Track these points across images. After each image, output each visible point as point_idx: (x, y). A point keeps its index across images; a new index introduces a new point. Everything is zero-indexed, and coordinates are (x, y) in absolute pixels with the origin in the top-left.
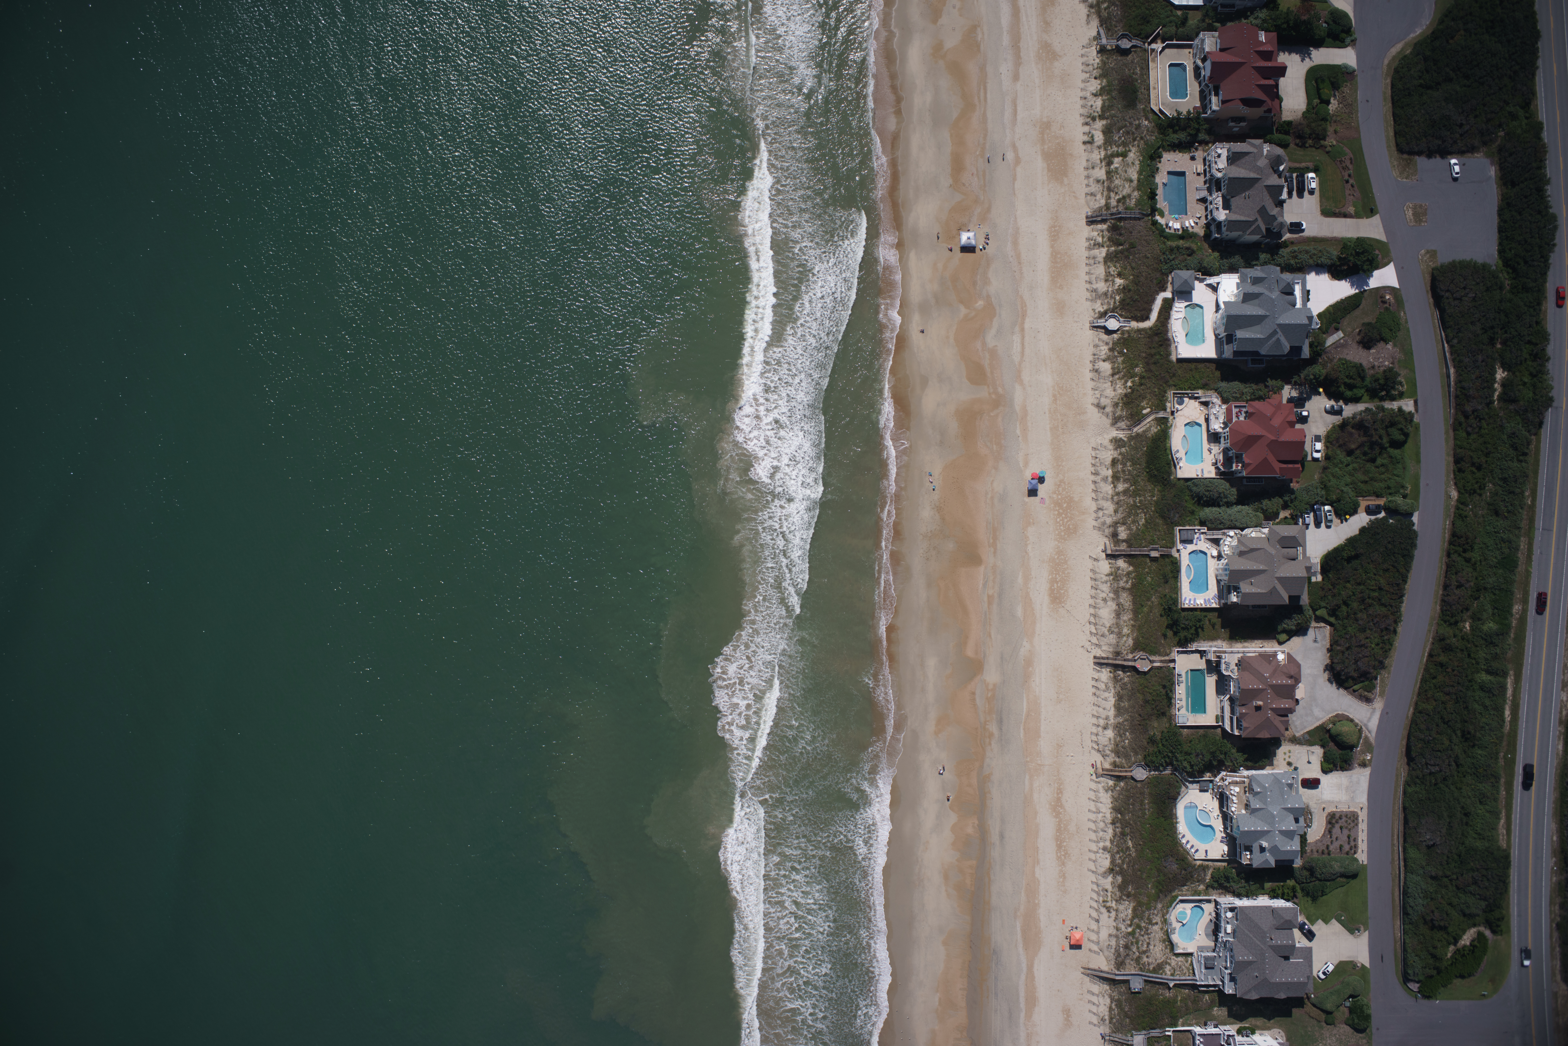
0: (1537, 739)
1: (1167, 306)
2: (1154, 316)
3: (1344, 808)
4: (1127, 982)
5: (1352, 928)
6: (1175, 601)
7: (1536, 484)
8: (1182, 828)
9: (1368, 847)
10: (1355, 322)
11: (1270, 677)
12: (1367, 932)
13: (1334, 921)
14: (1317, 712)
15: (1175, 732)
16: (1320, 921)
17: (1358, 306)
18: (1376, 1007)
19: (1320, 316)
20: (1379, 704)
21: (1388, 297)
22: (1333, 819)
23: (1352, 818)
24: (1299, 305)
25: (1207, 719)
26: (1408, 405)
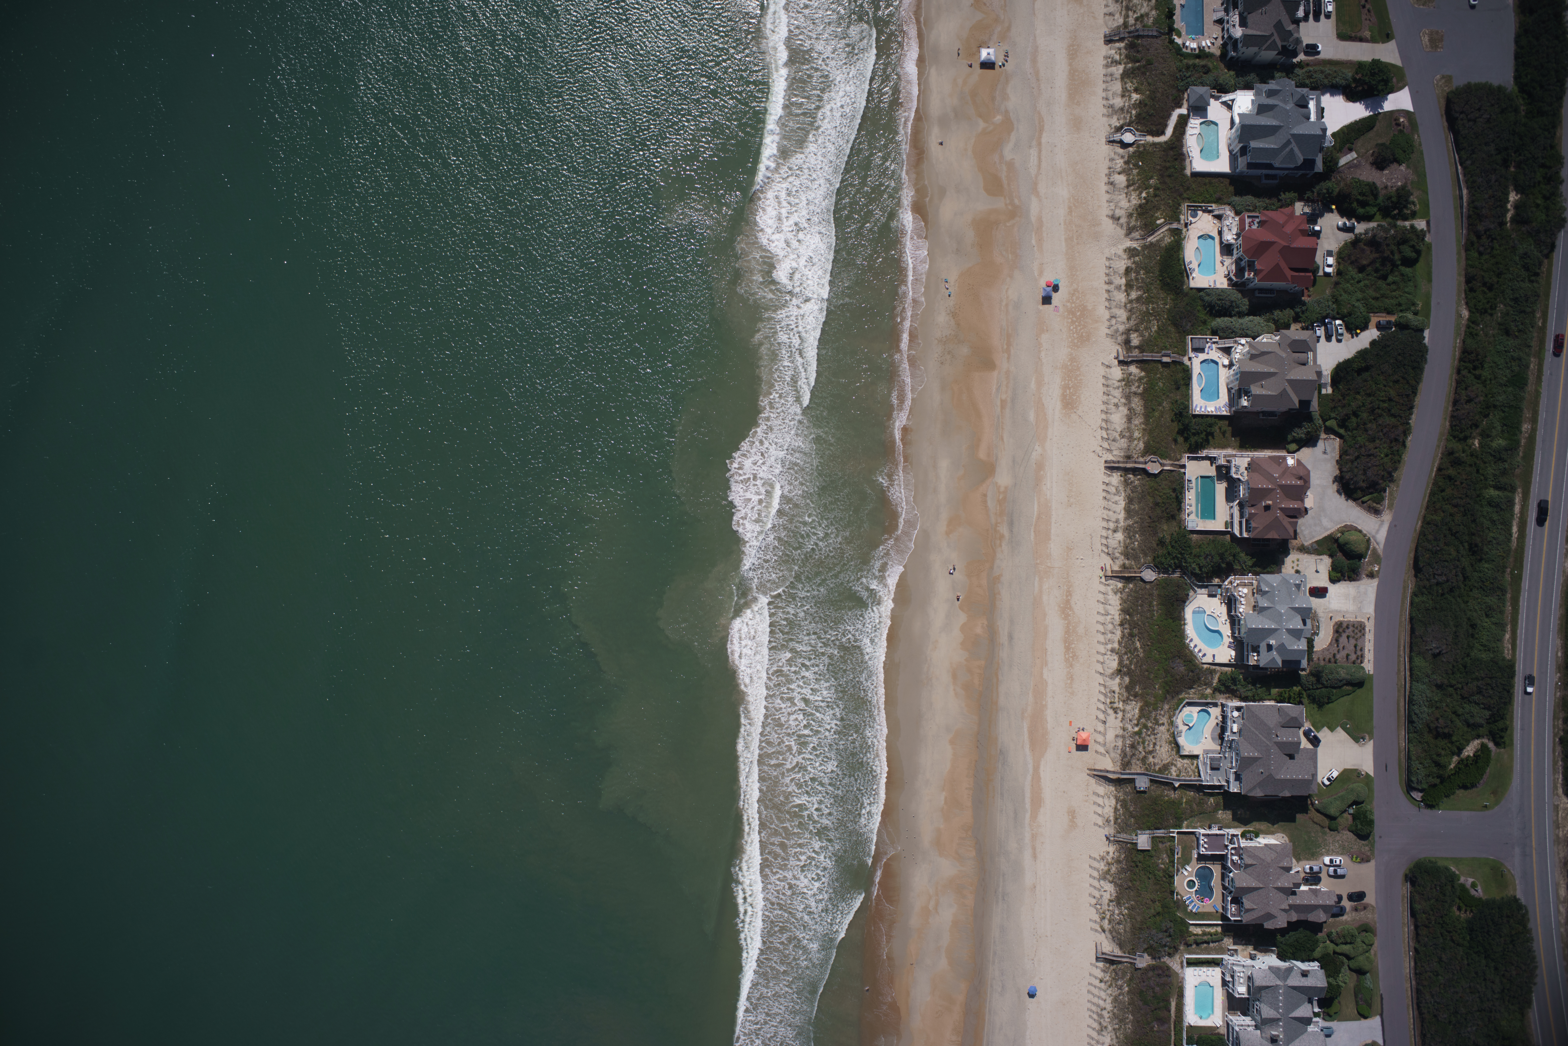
0: (1544, 556)
1: (1183, 122)
2: (1169, 131)
3: (1351, 618)
4: (1132, 781)
5: (1357, 736)
6: (1187, 407)
7: (1547, 307)
8: (1190, 630)
9: (1375, 658)
10: (1369, 143)
11: (1279, 477)
12: (1372, 741)
13: (1339, 729)
14: (1326, 522)
15: (1185, 534)
16: (1325, 729)
17: (1372, 128)
18: (1379, 812)
19: (1333, 135)
20: (1387, 517)
21: (1402, 120)
22: (1340, 629)
23: (1360, 628)
24: (1313, 117)
25: (1217, 525)
26: (1421, 224)
